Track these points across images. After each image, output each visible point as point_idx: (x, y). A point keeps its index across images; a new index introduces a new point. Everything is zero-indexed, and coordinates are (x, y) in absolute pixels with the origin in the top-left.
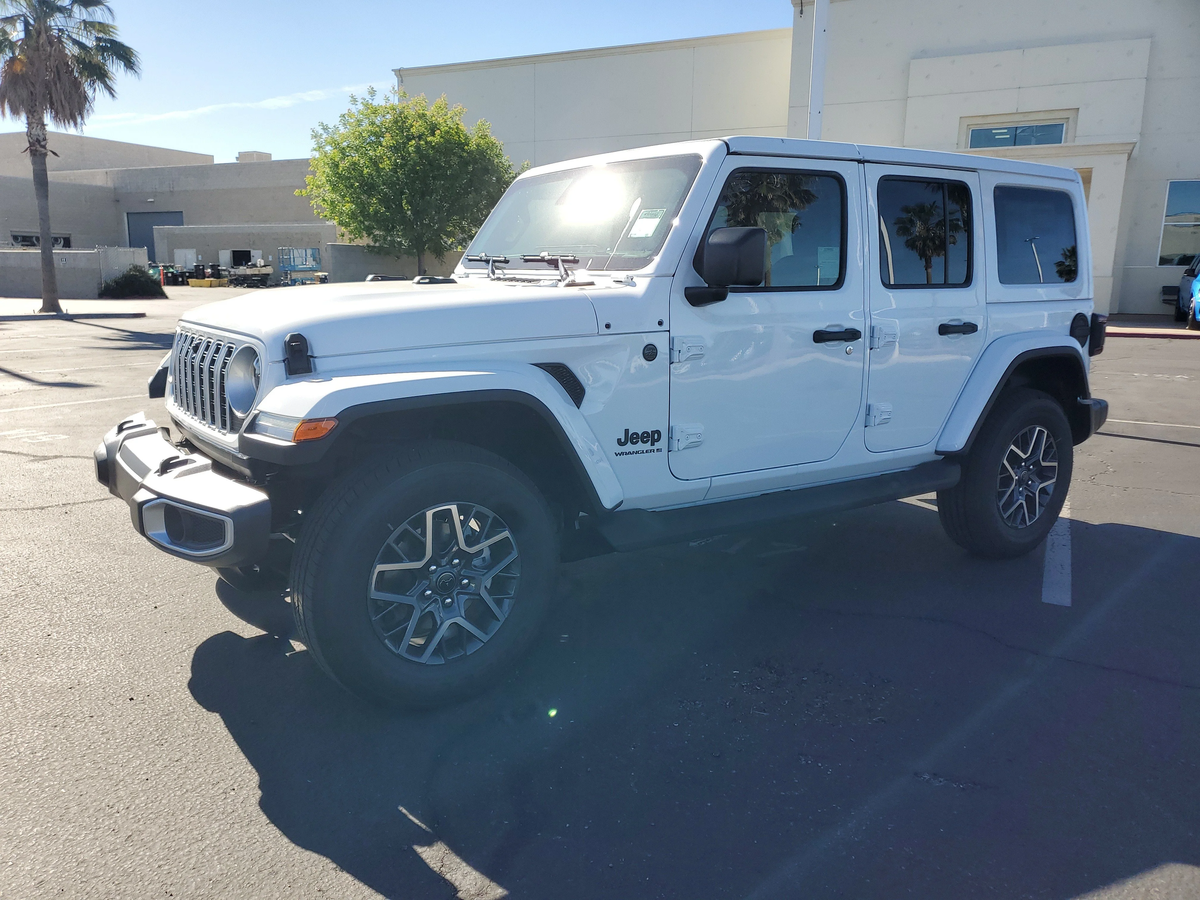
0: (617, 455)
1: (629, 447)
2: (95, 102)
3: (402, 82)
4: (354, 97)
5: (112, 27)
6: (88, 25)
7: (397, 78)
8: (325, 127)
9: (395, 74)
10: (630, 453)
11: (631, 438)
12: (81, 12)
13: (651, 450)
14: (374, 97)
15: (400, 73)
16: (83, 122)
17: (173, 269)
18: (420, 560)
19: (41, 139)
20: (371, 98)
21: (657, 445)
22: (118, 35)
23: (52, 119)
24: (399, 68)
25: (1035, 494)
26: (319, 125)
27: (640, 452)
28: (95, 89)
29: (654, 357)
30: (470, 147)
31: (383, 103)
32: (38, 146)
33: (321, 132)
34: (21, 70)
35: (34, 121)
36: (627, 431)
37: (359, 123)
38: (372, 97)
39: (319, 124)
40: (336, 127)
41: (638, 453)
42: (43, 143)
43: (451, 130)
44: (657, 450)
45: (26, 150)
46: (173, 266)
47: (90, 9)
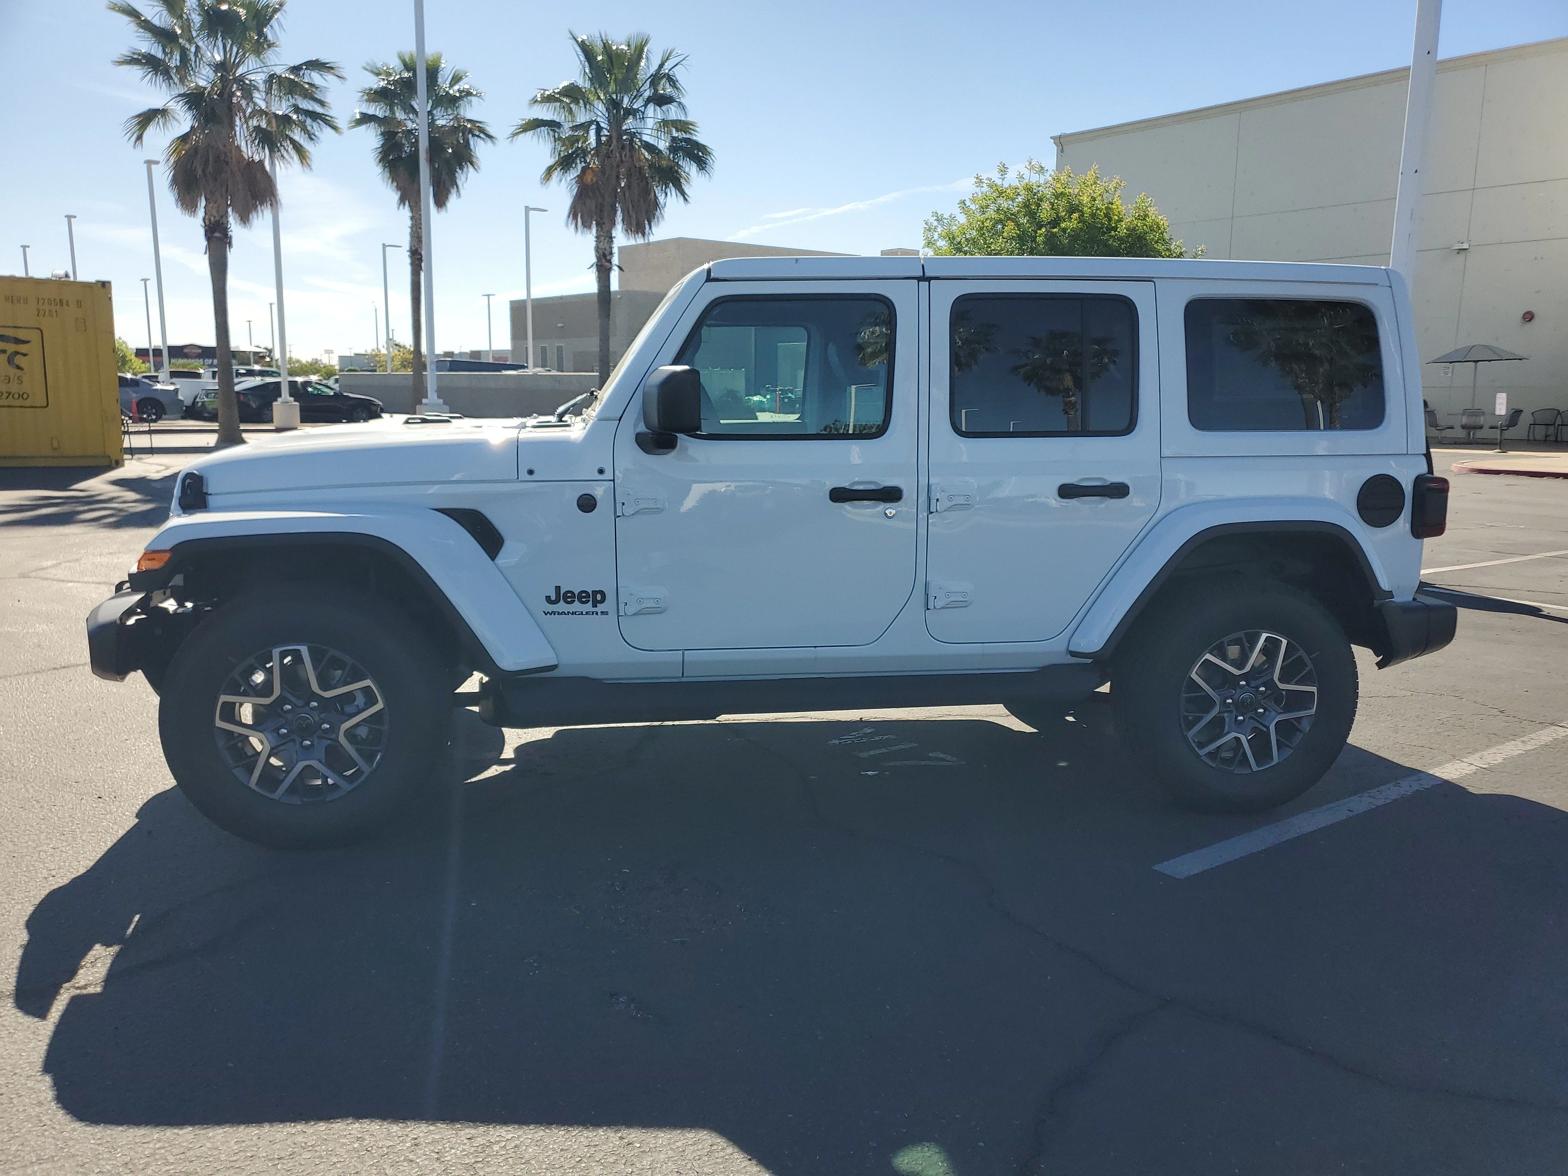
0: (546, 614)
1: (562, 606)
2: (666, 209)
3: (1062, 152)
4: (980, 178)
5: (691, 124)
6: (665, 124)
7: (1056, 147)
8: (940, 218)
9: (1055, 143)
10: (563, 613)
11: (562, 596)
12: (656, 112)
13: (593, 612)
14: (1005, 176)
15: (1061, 141)
16: (650, 232)
17: (792, 394)
18: (268, 696)
19: (607, 253)
20: (1001, 177)
21: (600, 608)
22: (697, 132)
23: (624, 230)
24: (1059, 134)
25: (1268, 728)
26: (933, 216)
27: (577, 613)
28: (666, 194)
29: (592, 508)
30: (1119, 232)
31: (1016, 183)
32: (604, 261)
33: (935, 223)
34: (592, 180)
35: (602, 234)
36: (558, 589)
37: (983, 209)
38: (1002, 175)
39: (932, 214)
40: (953, 216)
41: (575, 614)
42: (608, 258)
43: (1098, 211)
44: (602, 612)
45: (592, 266)
46: (792, 389)
47: (664, 108)
